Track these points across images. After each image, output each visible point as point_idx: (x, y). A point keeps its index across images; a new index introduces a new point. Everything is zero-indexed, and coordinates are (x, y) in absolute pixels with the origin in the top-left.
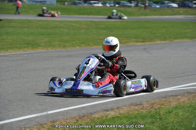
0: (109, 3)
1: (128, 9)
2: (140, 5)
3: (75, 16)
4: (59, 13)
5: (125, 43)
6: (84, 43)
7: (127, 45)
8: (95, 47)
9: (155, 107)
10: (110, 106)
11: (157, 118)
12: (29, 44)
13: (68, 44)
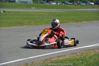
0: (59, 3)
1: (69, 6)
2: (75, 3)
3: (42, 9)
4: (34, 8)
5: (68, 23)
6: (47, 23)
7: (69, 24)
9: (83, 55)
10: (60, 55)
11: (85, 61)
12: (19, 24)
13: (39, 24)
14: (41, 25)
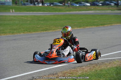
0: (47, 4)
2: (66, 4)
4: (14, 11)
6: (26, 30)
8: (33, 33)
14: (19, 33)
